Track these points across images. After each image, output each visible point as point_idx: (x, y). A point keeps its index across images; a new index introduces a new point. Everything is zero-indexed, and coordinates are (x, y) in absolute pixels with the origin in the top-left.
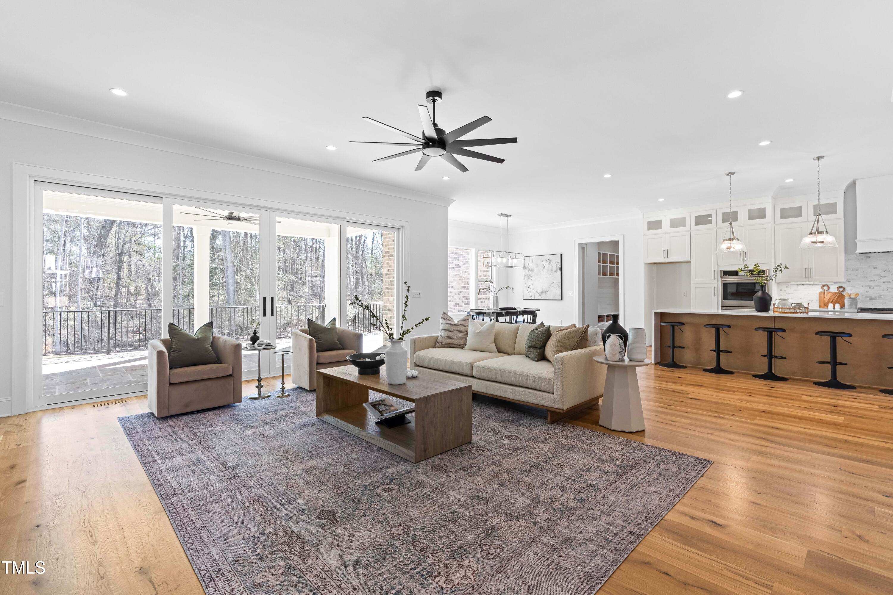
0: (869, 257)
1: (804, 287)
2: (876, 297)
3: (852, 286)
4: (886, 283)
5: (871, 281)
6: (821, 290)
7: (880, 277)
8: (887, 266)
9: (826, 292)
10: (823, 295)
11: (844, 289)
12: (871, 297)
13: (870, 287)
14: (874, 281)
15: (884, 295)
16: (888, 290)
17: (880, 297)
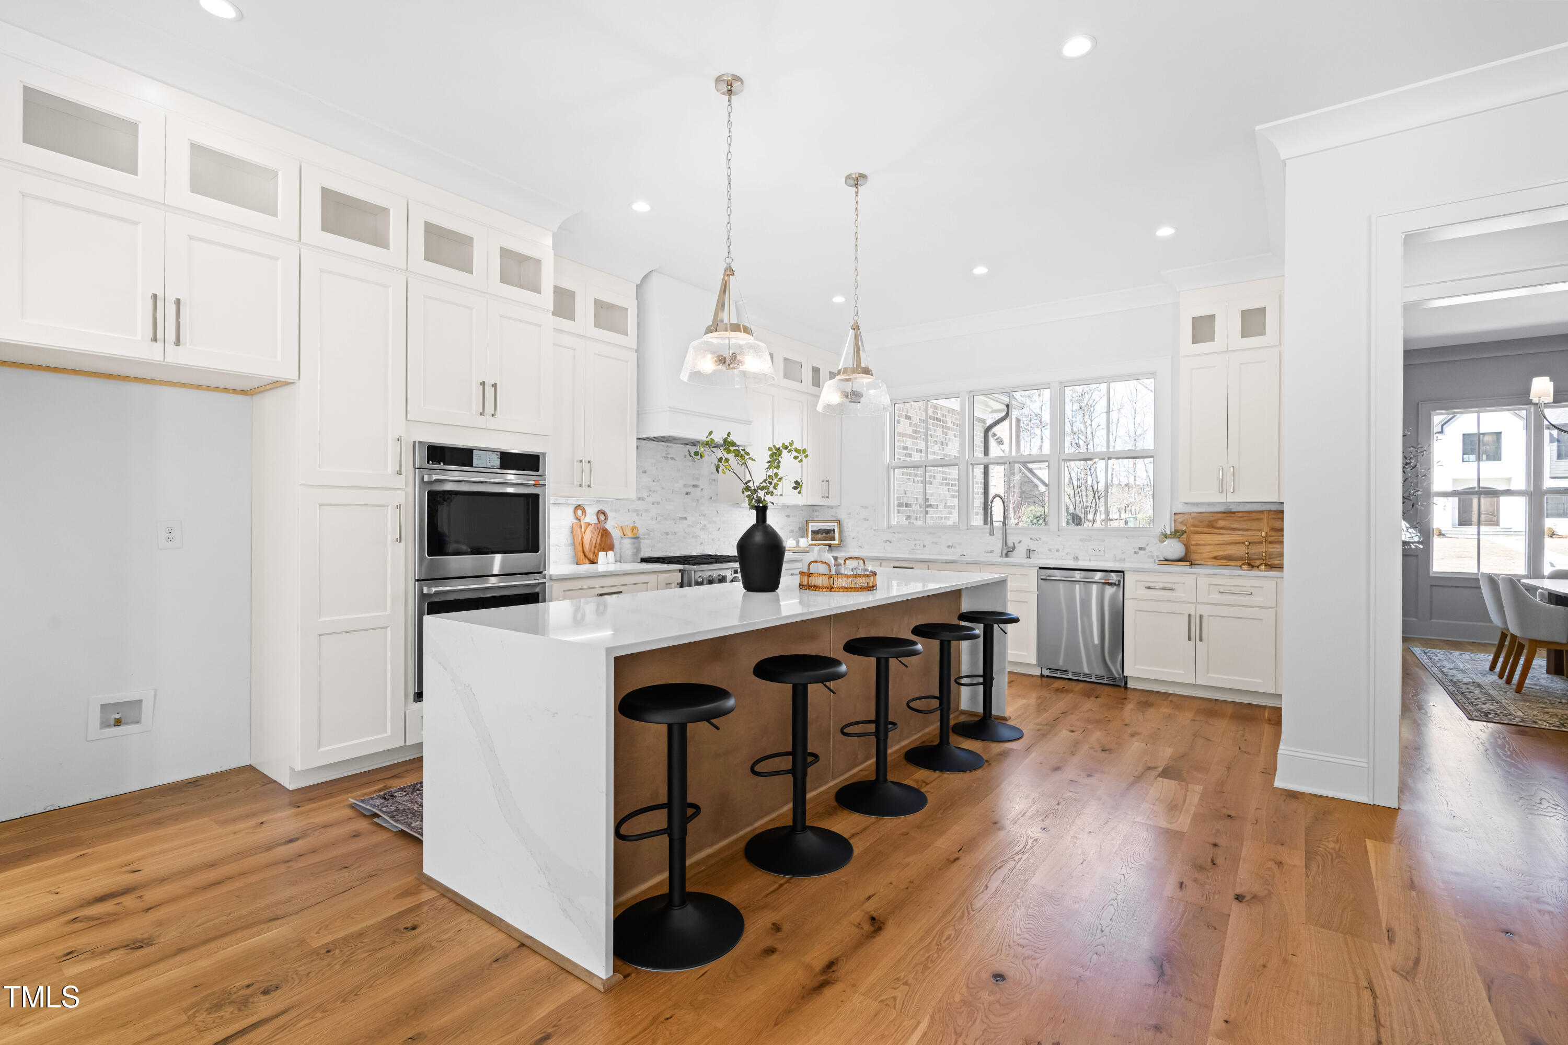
4: (655, 505)
6: (573, 518)
8: (656, 469)
9: (581, 524)
10: (576, 529)
11: (605, 516)
16: (658, 519)
17: (648, 534)
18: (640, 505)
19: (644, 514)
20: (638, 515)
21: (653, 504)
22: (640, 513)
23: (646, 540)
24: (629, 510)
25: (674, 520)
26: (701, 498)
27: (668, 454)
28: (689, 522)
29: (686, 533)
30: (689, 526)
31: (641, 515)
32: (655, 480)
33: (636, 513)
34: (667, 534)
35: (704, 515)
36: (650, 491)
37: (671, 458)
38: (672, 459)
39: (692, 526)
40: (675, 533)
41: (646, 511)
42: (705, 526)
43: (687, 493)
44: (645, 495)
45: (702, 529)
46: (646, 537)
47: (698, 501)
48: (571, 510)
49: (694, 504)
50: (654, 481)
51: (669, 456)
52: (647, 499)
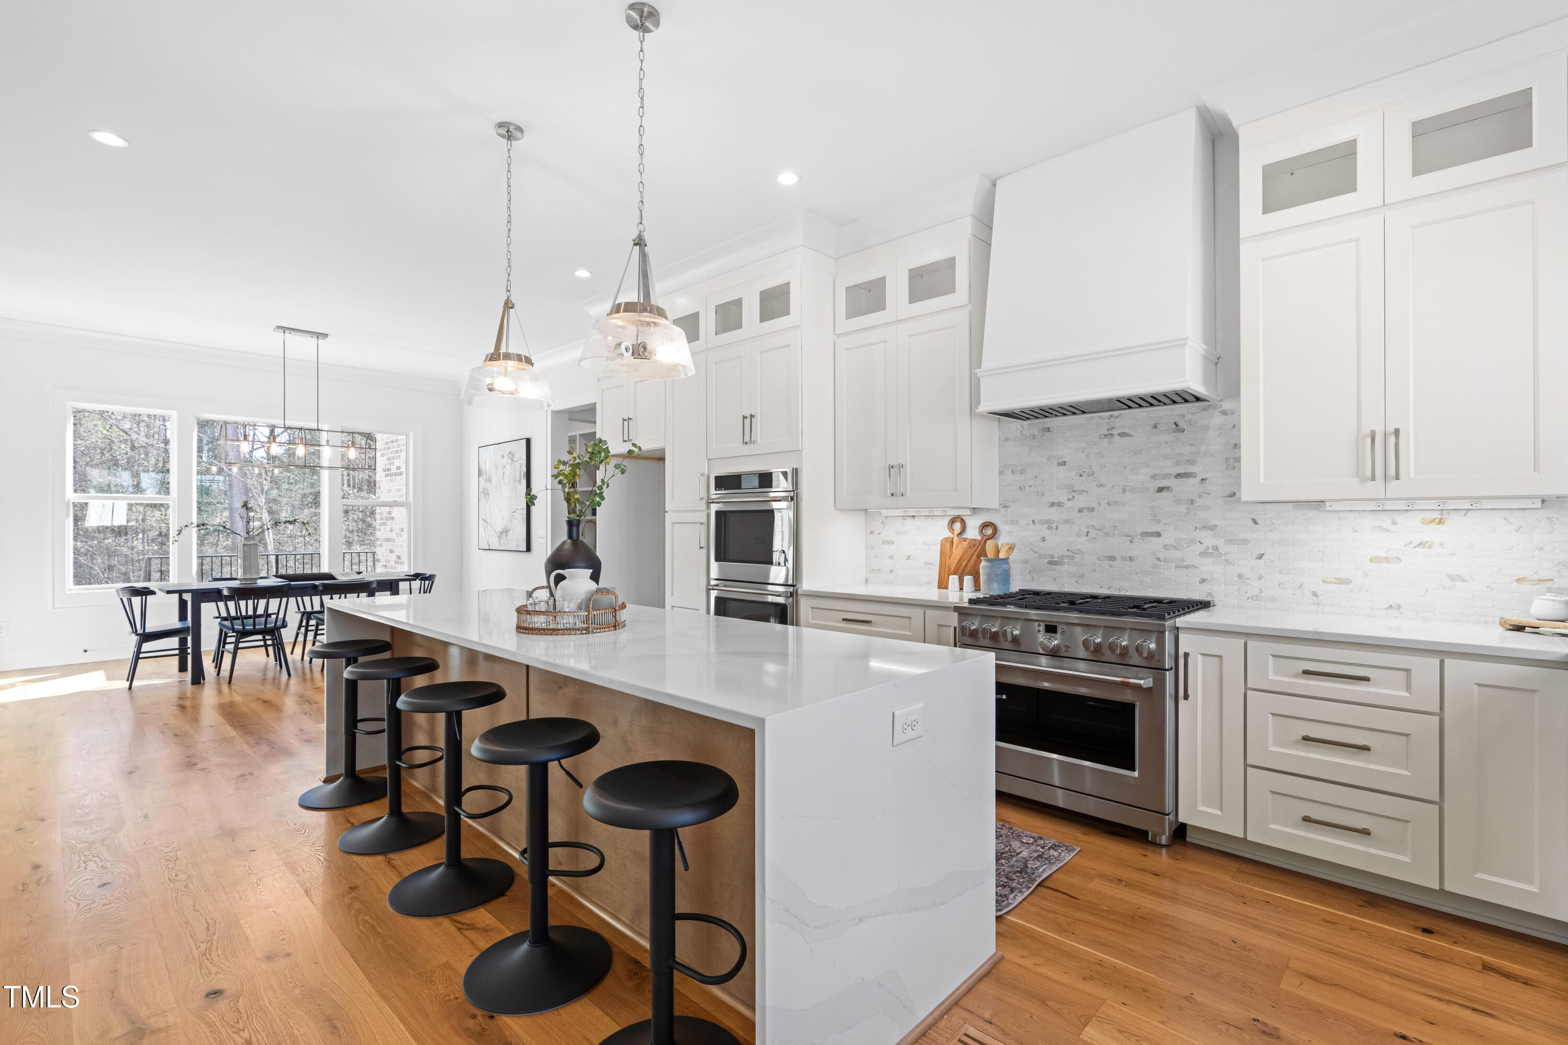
0: (1048, 430)
1: (916, 522)
2: (1063, 557)
3: (1012, 522)
4: (1085, 513)
5: (1053, 504)
6: (948, 534)
7: (1073, 491)
8: (1087, 456)
9: (956, 539)
10: (948, 545)
11: (995, 530)
12: (1052, 556)
13: (1049, 524)
14: (1059, 505)
15: (1080, 552)
16: (1089, 534)
17: (1072, 558)
18: (1053, 514)
19: (1061, 527)
20: (1050, 528)
21: (1080, 511)
22: (1054, 526)
23: (1066, 566)
24: (1033, 521)
25: (1128, 536)
26: (1200, 497)
27: (1113, 428)
28: (1169, 537)
29: (1159, 559)
30: (1165, 546)
31: (1056, 529)
32: (1083, 474)
33: (1047, 526)
34: (1112, 558)
35: (1213, 528)
36: (1074, 491)
37: (1119, 434)
38: (1122, 435)
39: (1176, 548)
40: (1130, 557)
41: (1067, 522)
42: (1216, 548)
43: (1160, 490)
44: (1063, 499)
45: (1202, 554)
46: (1066, 561)
47: (1192, 502)
48: (946, 521)
49: (1182, 508)
50: (1081, 476)
51: (1115, 432)
52: (1070, 504)
